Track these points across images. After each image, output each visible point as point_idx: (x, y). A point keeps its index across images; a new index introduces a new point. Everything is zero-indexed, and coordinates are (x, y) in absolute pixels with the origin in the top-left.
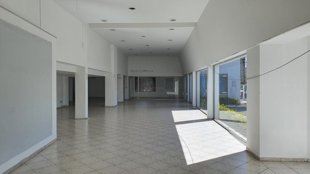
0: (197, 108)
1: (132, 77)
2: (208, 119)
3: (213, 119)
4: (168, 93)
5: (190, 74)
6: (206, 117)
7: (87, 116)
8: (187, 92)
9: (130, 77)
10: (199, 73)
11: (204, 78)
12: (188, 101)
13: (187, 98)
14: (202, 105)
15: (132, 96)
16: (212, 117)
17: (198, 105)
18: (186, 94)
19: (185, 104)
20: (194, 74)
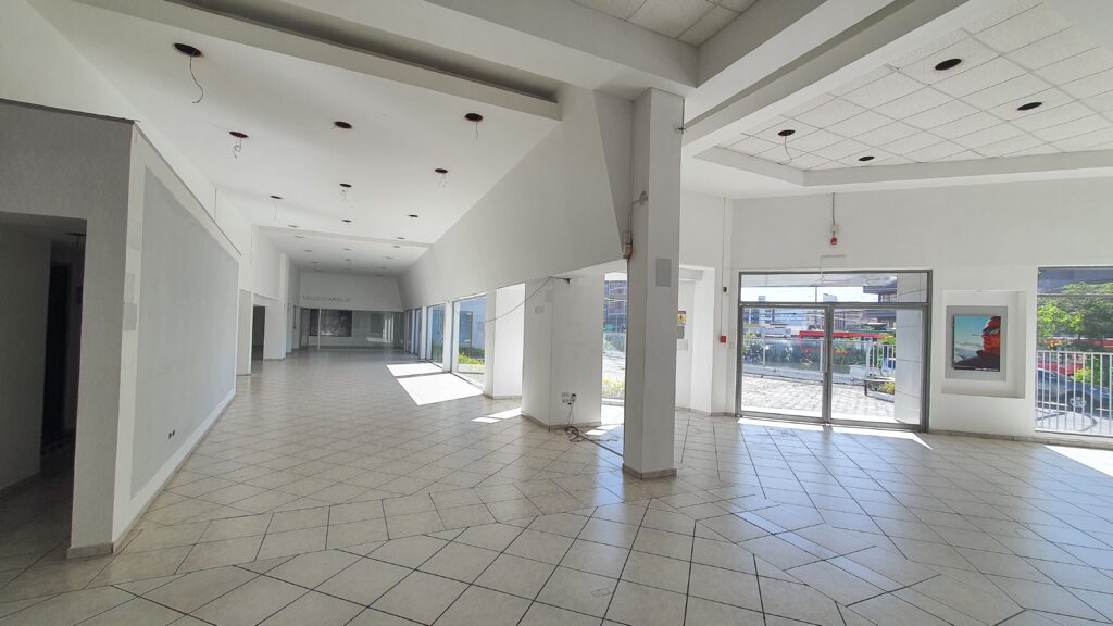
0: (426, 360)
1: (307, 309)
2: (443, 373)
3: (450, 372)
4: (371, 340)
5: (416, 310)
6: (441, 370)
7: (249, 371)
8: (410, 340)
9: (302, 309)
10: (431, 309)
11: (439, 315)
12: (412, 351)
13: (410, 348)
14: (436, 354)
15: (304, 343)
16: (449, 369)
17: (429, 357)
18: (408, 343)
19: (406, 356)
20: (424, 310)
